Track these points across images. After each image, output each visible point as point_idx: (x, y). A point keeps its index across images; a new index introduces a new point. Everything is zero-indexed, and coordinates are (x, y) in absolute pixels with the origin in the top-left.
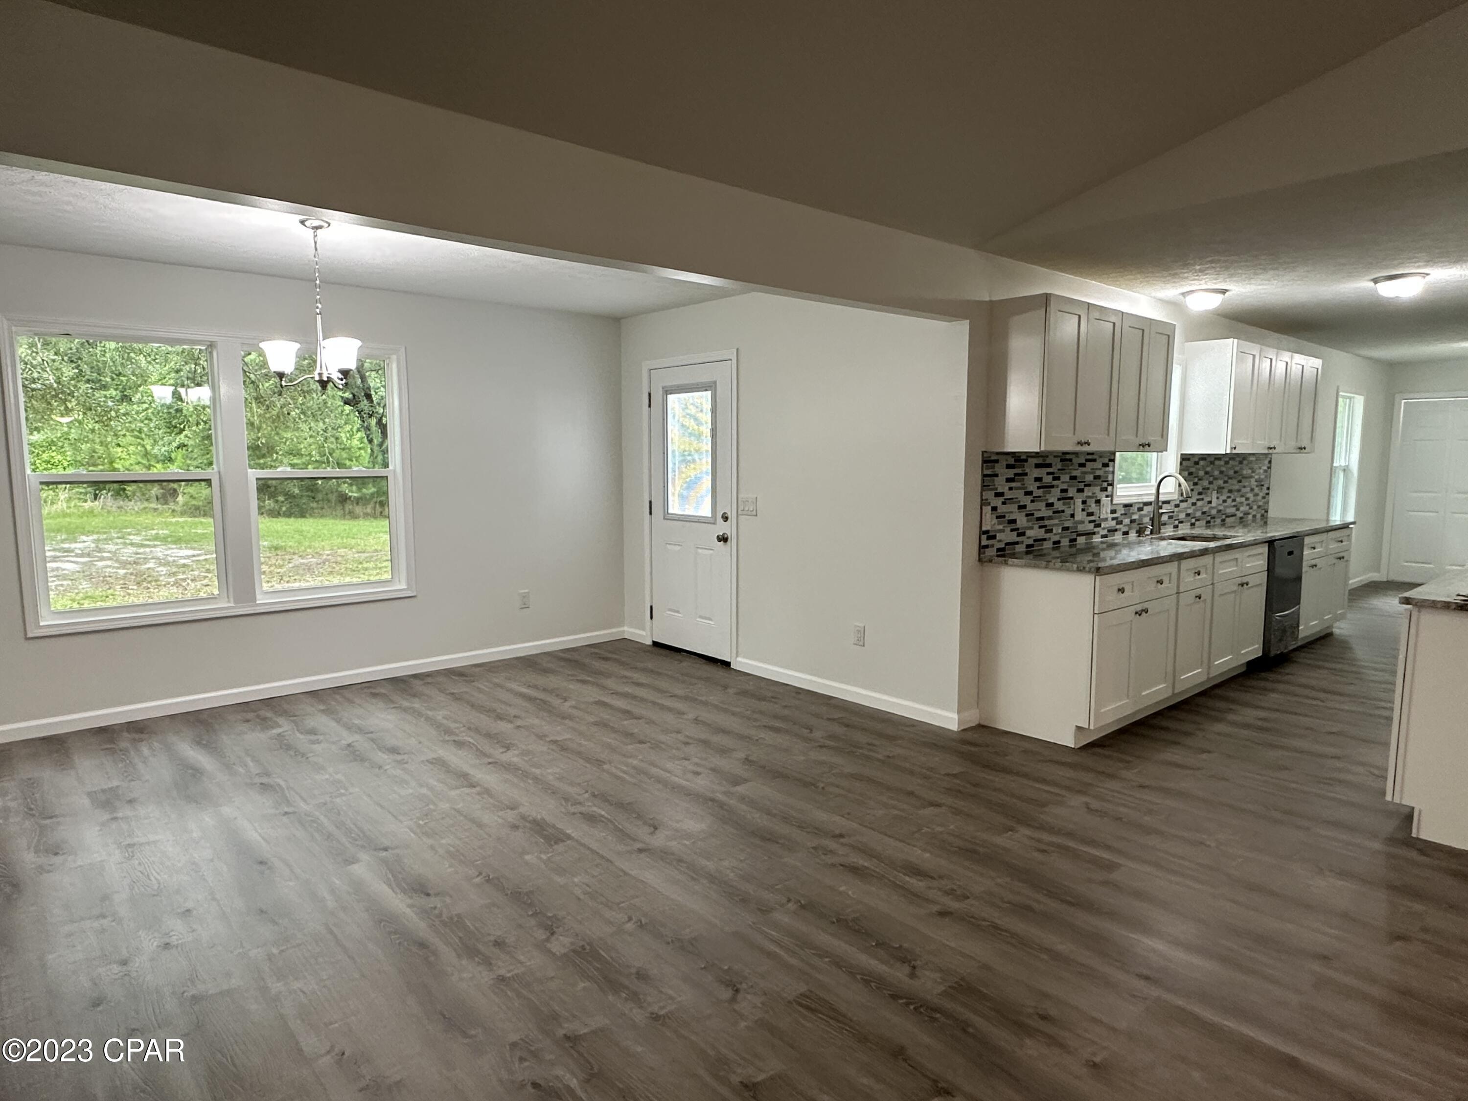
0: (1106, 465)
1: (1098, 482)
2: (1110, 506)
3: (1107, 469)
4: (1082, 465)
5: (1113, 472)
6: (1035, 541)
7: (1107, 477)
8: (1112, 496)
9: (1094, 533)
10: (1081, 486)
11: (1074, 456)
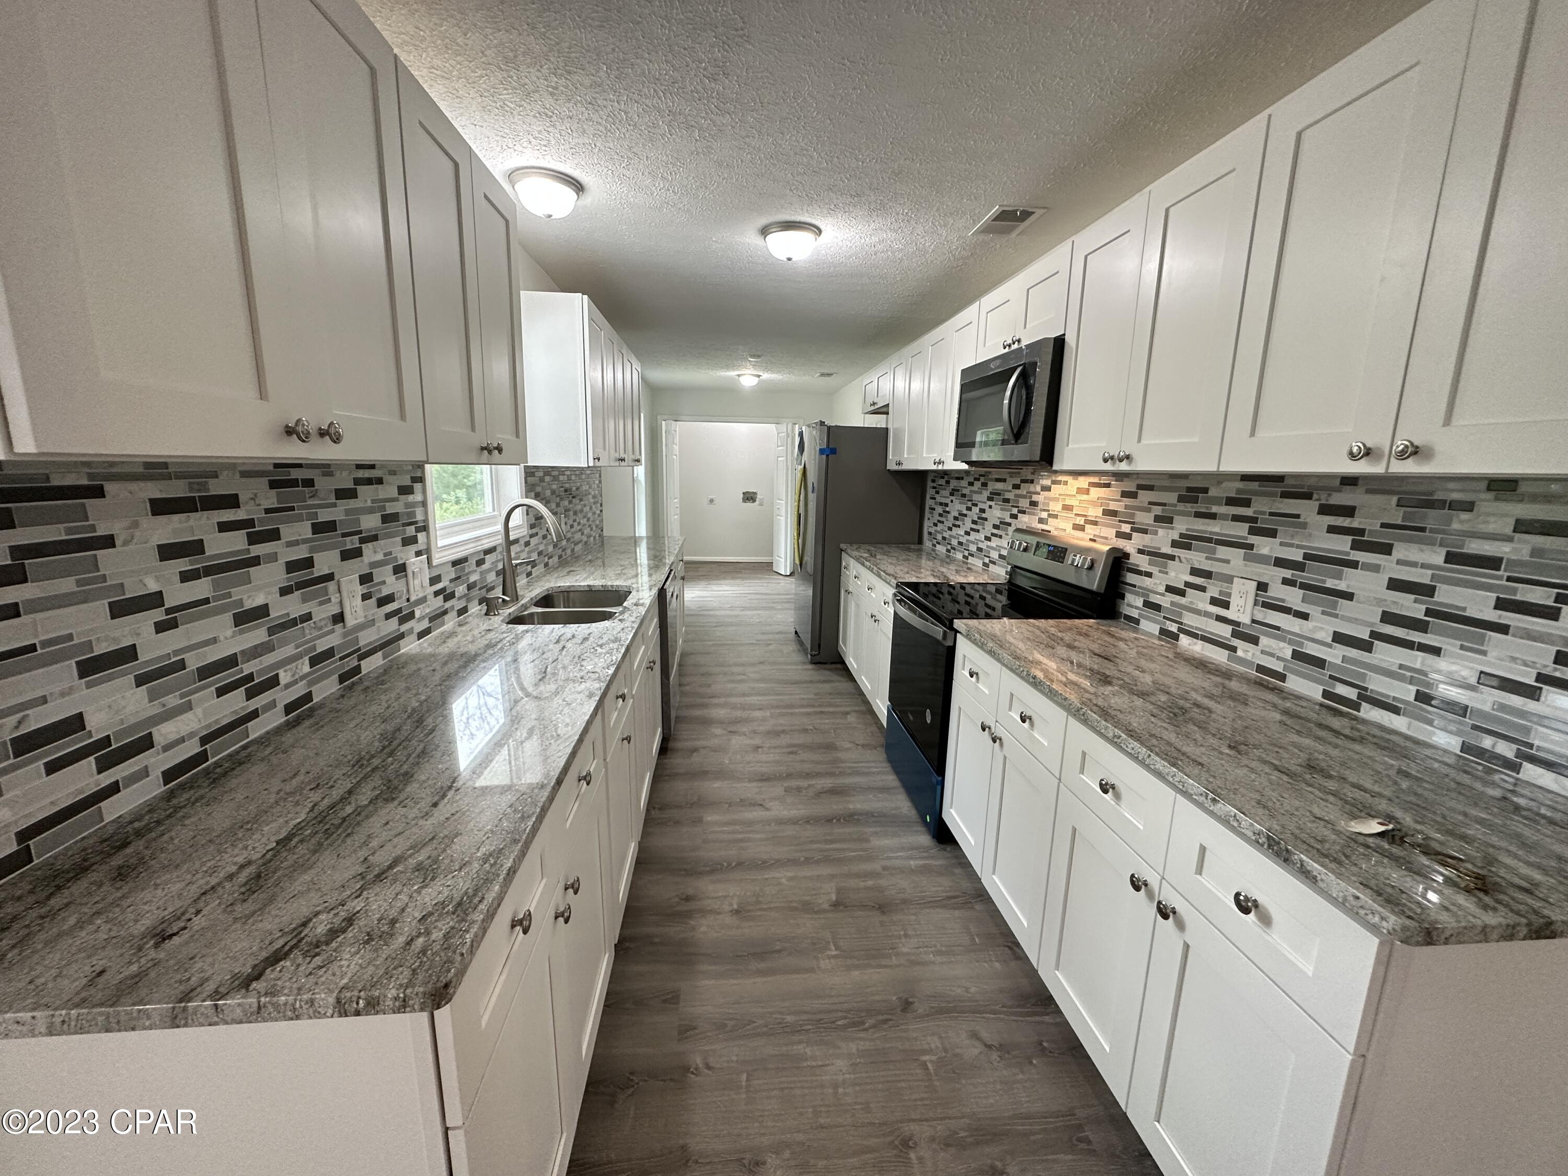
0: (405, 490)
1: (393, 527)
2: (427, 570)
3: (411, 498)
4: (344, 494)
5: (424, 504)
6: (204, 740)
7: (413, 514)
8: (428, 551)
9: (402, 636)
10: (352, 543)
11: (317, 471)
